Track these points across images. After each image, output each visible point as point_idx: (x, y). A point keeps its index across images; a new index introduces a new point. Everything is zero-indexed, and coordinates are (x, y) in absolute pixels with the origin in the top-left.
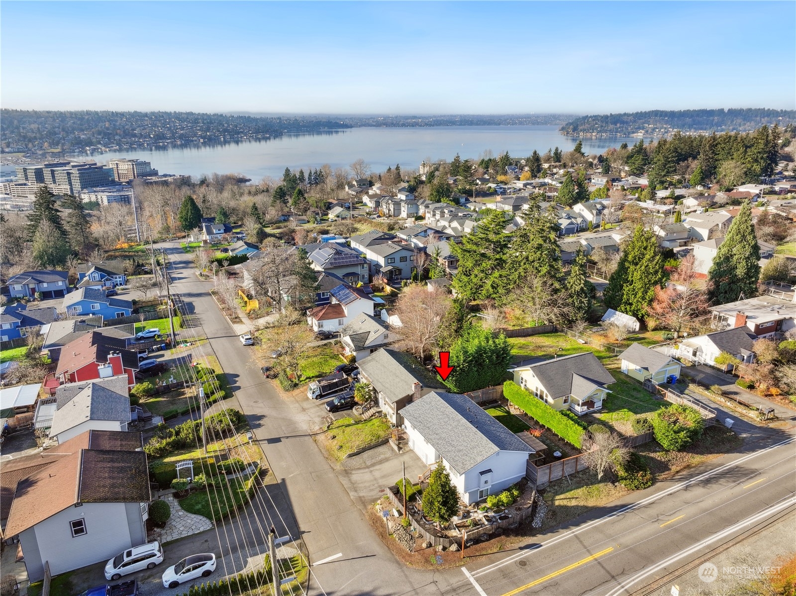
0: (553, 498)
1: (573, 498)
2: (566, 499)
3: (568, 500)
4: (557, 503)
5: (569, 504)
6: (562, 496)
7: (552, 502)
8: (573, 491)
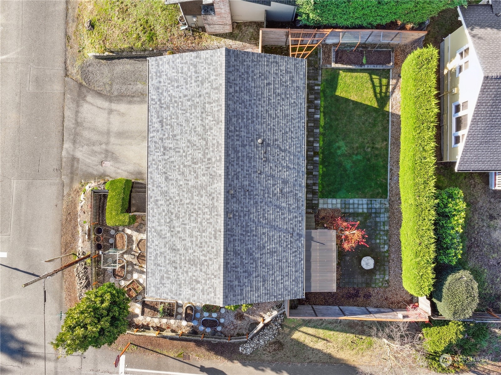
0: (297, 326)
1: (324, 339)
2: (314, 336)
3: (315, 339)
4: (296, 335)
5: (311, 345)
6: (311, 331)
7: (290, 332)
8: (332, 333)
